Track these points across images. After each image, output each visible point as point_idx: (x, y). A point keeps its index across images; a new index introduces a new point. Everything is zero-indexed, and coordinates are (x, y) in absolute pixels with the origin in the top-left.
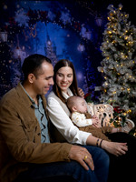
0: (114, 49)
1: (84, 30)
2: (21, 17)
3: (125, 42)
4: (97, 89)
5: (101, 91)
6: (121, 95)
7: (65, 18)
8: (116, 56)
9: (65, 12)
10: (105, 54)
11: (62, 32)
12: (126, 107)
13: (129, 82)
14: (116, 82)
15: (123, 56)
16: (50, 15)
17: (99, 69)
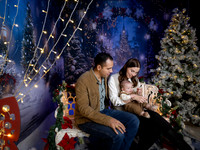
0: (171, 44)
1: (152, 22)
2: (107, 13)
3: (182, 40)
4: (152, 71)
5: (155, 73)
6: (169, 80)
7: (139, 13)
8: (171, 50)
9: (140, 8)
10: (163, 47)
11: (134, 24)
12: (170, 90)
13: (177, 72)
14: (167, 69)
15: (177, 51)
16: (128, 11)
17: (157, 57)
